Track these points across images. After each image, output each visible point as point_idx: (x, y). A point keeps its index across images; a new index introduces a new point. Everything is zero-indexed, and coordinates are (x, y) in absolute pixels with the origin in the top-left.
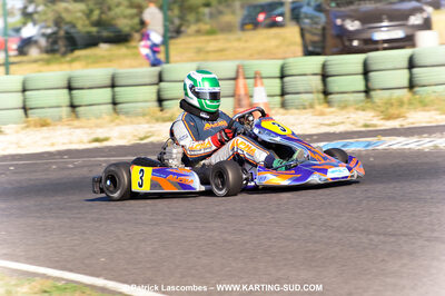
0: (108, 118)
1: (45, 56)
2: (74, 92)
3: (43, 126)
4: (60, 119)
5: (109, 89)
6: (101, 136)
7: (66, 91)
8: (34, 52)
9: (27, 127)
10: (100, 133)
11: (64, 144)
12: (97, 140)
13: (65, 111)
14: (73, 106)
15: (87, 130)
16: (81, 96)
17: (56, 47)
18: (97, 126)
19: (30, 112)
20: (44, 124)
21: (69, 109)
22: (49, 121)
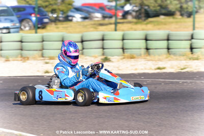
0: (165, 56)
1: (135, 20)
2: (148, 42)
3: (132, 58)
4: (140, 55)
5: (166, 41)
6: (161, 66)
7: (144, 41)
8: (130, 18)
9: (124, 58)
10: (161, 65)
11: (142, 69)
12: (159, 68)
13: (143, 51)
14: (147, 49)
15: (154, 62)
16: (152, 44)
17: (140, 16)
18: (160, 60)
19: (125, 50)
20: (132, 57)
21: (145, 50)
22: (135, 56)
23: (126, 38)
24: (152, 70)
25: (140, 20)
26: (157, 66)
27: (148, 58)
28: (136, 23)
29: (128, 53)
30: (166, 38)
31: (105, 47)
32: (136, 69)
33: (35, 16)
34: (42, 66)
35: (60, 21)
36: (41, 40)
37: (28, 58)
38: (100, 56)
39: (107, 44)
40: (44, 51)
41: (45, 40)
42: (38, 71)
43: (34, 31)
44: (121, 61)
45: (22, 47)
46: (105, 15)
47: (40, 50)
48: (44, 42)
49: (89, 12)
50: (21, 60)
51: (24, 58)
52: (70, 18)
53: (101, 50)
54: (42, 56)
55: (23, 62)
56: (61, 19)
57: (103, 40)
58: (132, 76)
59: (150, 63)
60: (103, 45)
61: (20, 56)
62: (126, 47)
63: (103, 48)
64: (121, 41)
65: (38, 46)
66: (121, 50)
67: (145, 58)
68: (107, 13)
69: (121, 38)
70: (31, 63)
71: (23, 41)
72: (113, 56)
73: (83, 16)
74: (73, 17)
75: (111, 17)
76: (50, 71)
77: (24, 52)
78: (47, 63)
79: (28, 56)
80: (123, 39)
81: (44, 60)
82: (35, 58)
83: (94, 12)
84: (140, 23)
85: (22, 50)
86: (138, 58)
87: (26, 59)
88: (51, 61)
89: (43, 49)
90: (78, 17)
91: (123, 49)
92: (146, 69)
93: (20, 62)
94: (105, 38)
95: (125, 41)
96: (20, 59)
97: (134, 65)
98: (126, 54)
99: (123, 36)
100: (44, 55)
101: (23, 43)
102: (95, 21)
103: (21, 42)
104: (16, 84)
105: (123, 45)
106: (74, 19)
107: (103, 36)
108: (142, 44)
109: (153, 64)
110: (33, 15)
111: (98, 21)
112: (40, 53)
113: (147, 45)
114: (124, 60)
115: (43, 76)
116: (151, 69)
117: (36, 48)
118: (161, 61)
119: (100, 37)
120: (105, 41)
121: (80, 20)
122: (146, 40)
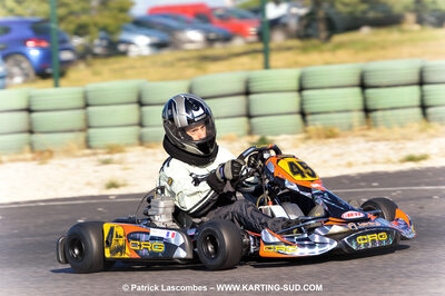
23: (308, 83)
24: (394, 163)
25: (315, 42)
26: (405, 154)
27: (373, 133)
28: (304, 50)
29: (316, 123)
30: (415, 78)
31: (254, 112)
32: (350, 165)
33: (36, 47)
34: (96, 171)
35: (96, 56)
36: (81, 103)
37: (51, 154)
38: (243, 135)
39: (260, 102)
40: (91, 131)
41: (91, 102)
42: (89, 184)
43: (50, 82)
44: (303, 146)
45: (31, 123)
46: (212, 36)
47: (81, 130)
48: (90, 109)
49: (169, 30)
50: (34, 159)
51: (41, 153)
52: (122, 47)
53: (244, 120)
54: (88, 144)
55: (41, 164)
56: (98, 50)
57: (247, 93)
58: (346, 181)
59: (381, 146)
60: (248, 107)
61: (27, 148)
62: (309, 108)
63: (249, 116)
64: (296, 95)
65: (75, 118)
66: (297, 118)
67: (364, 136)
68: (217, 28)
69: (294, 84)
70: (63, 166)
71: (33, 108)
72: (277, 134)
73: (155, 39)
74: (129, 43)
75: (227, 39)
76: (120, 182)
77: (37, 137)
78: (106, 162)
79: (51, 148)
80: (301, 89)
81: (95, 154)
82: (68, 153)
83: (181, 30)
84: (316, 48)
85: (31, 132)
86: (345, 136)
87: (47, 154)
88: (116, 157)
89: (89, 127)
90: (141, 43)
91: (303, 114)
92: (374, 162)
93: (33, 165)
94: (252, 89)
95: (306, 93)
96: (29, 156)
97: (341, 155)
98: (311, 128)
99: (301, 80)
100: (93, 144)
101: (34, 115)
102: (188, 51)
103: (29, 110)
104: (41, 221)
105: (302, 104)
106: (133, 51)
107: (247, 83)
108: (353, 97)
109: (392, 149)
110: (30, 44)
111: (197, 50)
112: (81, 136)
113: (365, 100)
114: (310, 142)
115: (107, 197)
116: (388, 161)
117: (69, 126)
118: (410, 139)
119: (239, 87)
120: (252, 97)
121: (147, 51)
122: (363, 86)
